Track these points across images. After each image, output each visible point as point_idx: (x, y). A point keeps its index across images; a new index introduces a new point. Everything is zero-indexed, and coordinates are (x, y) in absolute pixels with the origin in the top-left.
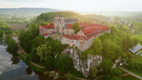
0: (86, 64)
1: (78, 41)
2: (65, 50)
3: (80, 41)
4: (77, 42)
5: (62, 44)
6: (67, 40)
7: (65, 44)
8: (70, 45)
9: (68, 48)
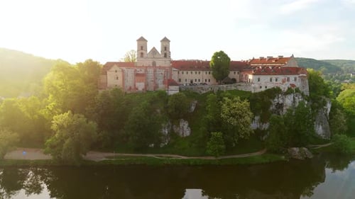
0: (326, 115)
1: (297, 76)
2: (271, 100)
3: (301, 75)
4: (295, 79)
5: (253, 92)
6: (271, 80)
7: (263, 89)
8: (281, 88)
9: (280, 95)
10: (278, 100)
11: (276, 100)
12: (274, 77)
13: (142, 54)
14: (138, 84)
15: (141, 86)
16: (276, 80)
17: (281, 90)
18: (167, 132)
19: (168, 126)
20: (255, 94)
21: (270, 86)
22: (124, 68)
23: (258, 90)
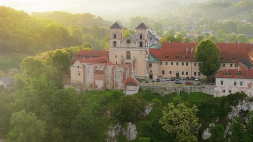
2: (233, 107)
5: (215, 96)
6: (235, 84)
7: (227, 94)
8: (246, 93)
9: (244, 102)
10: (242, 106)
11: (239, 106)
12: (238, 81)
13: (115, 42)
14: (97, 82)
15: (100, 84)
16: (241, 84)
17: (246, 96)
18: (114, 135)
19: (117, 129)
20: (217, 98)
21: (234, 91)
22: (85, 64)
23: (221, 95)
